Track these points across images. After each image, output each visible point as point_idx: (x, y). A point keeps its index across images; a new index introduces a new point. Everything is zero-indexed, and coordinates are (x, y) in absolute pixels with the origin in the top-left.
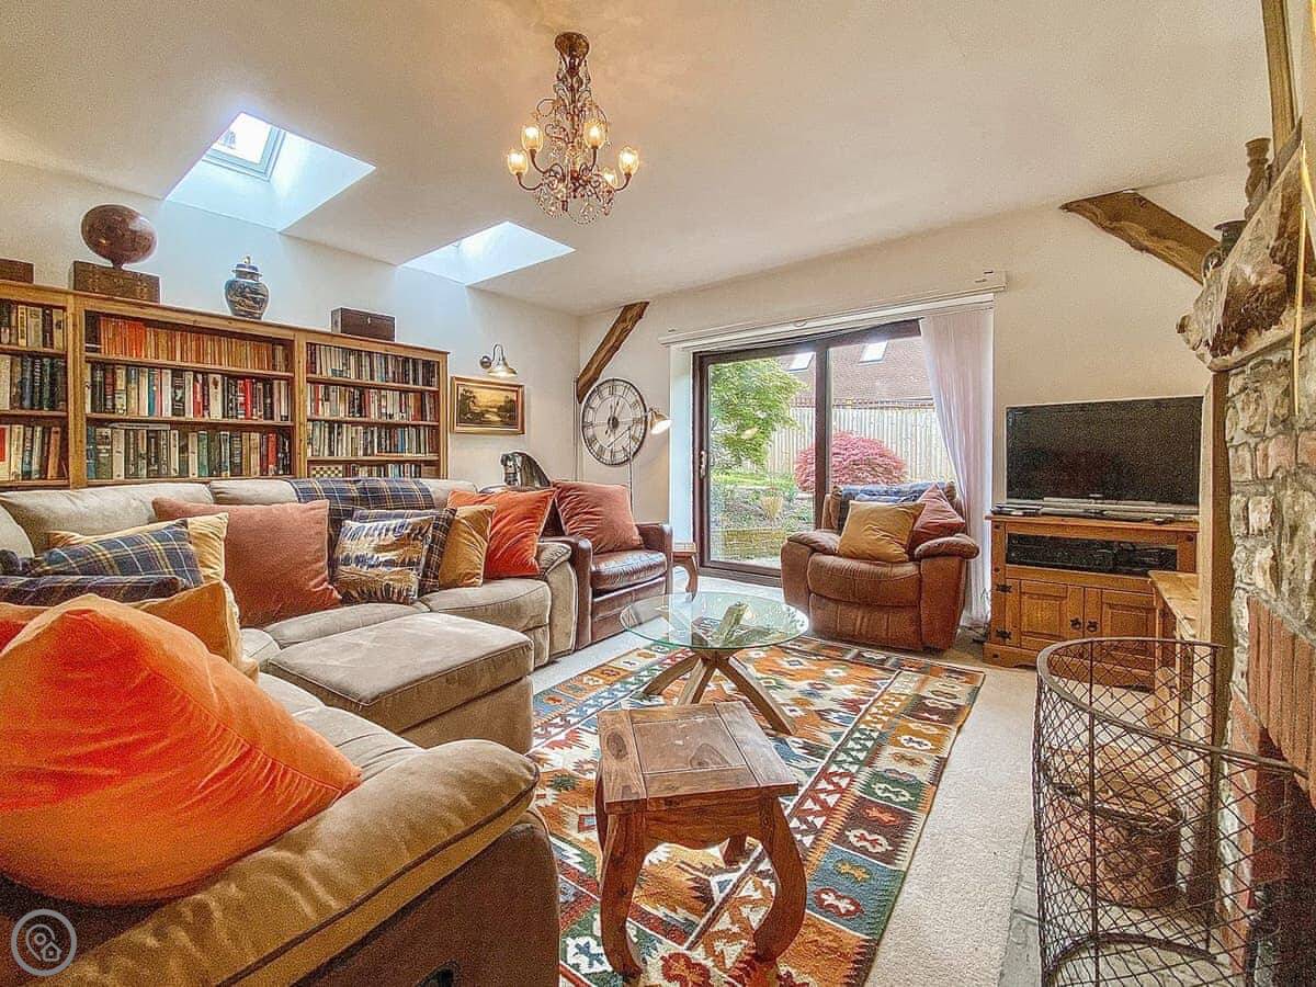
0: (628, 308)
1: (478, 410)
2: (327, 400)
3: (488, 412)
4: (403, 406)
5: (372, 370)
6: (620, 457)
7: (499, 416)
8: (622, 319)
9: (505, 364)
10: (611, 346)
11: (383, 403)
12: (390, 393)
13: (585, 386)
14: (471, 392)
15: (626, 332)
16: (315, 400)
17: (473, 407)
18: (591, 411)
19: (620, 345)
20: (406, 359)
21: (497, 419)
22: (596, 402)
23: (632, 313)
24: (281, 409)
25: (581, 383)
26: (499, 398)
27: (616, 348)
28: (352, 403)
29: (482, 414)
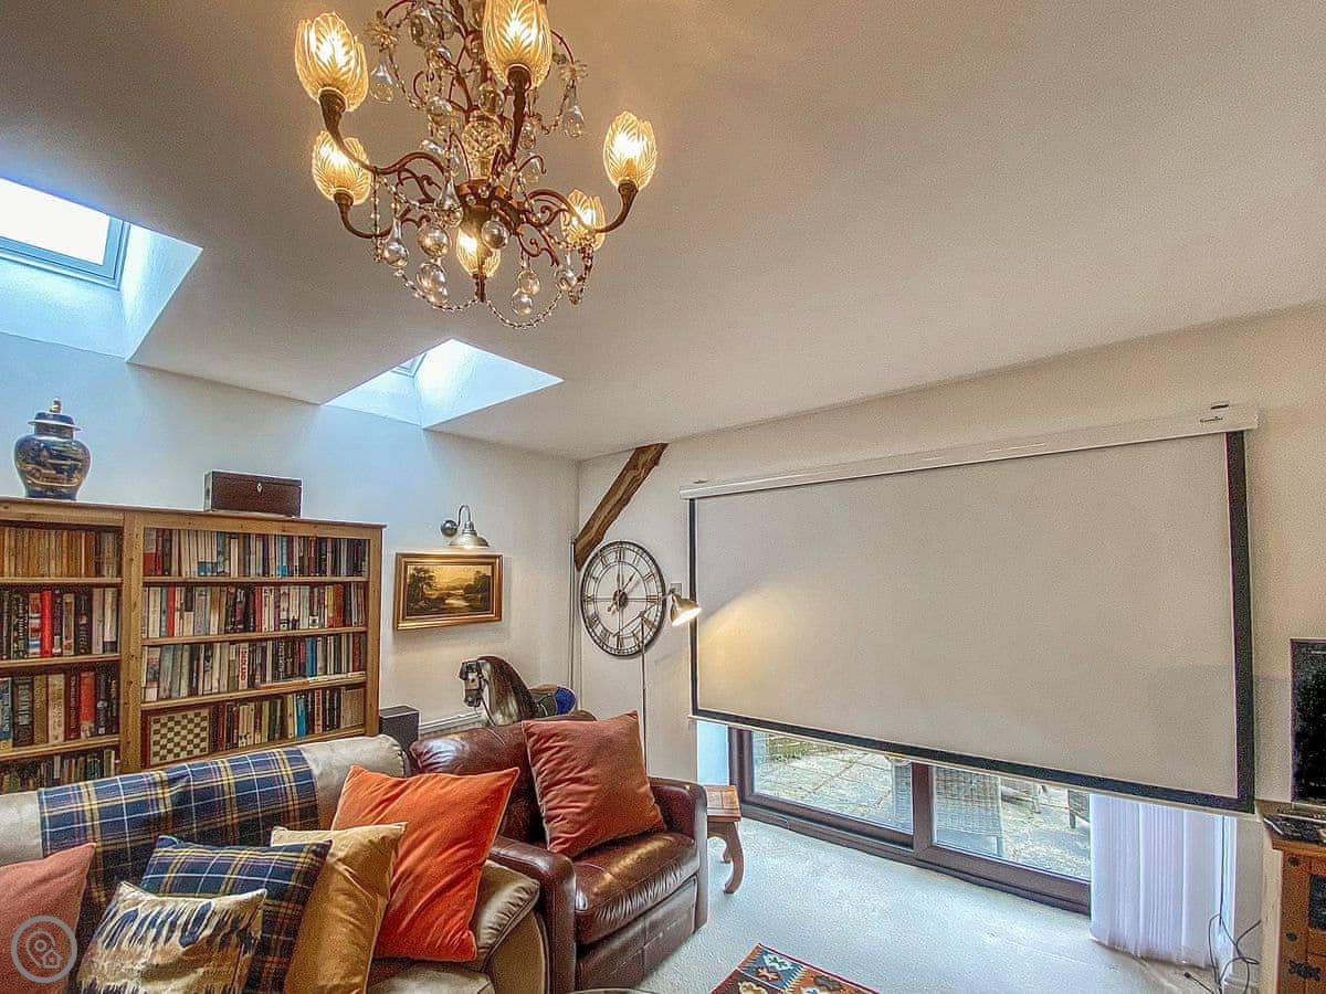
0: (640, 451)
1: (435, 595)
2: (189, 609)
3: (449, 595)
4: (315, 606)
5: (266, 560)
6: (630, 644)
7: (465, 599)
8: (632, 465)
9: (474, 533)
10: (618, 498)
11: (284, 605)
12: (294, 591)
13: (586, 549)
14: (426, 571)
15: (636, 483)
16: (168, 612)
17: (427, 591)
18: (593, 581)
19: (629, 499)
20: (320, 541)
21: (462, 603)
22: (598, 570)
23: (645, 459)
24: (104, 631)
25: (579, 546)
26: (467, 574)
27: (624, 501)
28: (231, 611)
29: (441, 599)
